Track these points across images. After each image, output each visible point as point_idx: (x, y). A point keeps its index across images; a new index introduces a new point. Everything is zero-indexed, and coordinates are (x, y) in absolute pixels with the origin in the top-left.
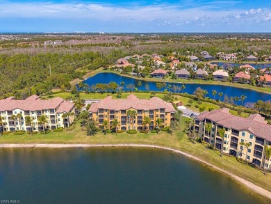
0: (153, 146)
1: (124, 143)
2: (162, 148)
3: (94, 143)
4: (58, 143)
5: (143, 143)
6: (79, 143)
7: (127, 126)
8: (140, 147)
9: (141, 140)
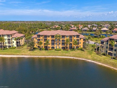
0: (72, 58)
1: (52, 55)
2: (79, 59)
3: (32, 55)
4: (9, 55)
5: (65, 56)
6: (23, 55)
7: (55, 46)
8: (63, 58)
9: (64, 54)
